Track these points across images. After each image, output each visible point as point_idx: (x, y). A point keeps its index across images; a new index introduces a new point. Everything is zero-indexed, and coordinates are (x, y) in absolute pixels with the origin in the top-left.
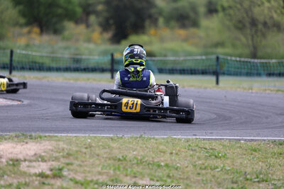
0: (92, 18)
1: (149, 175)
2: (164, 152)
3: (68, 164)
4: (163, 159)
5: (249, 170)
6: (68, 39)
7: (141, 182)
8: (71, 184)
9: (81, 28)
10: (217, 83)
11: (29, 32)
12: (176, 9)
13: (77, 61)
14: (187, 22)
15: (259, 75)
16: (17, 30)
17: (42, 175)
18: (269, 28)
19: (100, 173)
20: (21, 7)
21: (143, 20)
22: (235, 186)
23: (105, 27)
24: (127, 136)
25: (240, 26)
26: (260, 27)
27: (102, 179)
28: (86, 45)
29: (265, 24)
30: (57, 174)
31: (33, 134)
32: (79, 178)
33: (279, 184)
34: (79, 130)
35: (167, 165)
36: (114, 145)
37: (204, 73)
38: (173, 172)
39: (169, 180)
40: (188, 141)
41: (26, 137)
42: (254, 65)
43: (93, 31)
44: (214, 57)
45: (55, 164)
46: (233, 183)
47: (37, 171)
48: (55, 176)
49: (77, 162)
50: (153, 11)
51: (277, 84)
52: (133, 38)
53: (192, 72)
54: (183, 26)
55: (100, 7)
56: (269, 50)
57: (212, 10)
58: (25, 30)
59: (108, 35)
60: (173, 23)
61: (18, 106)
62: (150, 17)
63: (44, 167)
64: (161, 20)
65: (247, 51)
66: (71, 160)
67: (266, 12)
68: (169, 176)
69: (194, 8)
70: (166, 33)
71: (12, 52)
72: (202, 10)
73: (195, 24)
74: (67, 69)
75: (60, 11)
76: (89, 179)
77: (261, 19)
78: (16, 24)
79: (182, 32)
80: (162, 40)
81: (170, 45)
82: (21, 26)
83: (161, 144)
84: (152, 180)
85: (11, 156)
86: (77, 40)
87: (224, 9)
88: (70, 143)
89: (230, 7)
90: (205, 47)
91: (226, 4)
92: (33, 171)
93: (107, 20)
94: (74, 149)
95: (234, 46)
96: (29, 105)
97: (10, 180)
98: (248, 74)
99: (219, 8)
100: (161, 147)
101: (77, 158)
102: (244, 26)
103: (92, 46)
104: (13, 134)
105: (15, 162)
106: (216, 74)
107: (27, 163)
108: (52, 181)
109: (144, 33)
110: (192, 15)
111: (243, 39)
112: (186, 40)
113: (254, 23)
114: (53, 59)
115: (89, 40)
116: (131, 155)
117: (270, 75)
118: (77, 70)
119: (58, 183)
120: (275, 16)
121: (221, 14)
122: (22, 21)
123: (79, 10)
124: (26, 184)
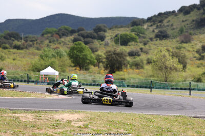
0: (101, 64)
1: (123, 128)
2: (130, 119)
3: (91, 123)
4: (129, 122)
5: (163, 127)
6: (91, 73)
7: (120, 131)
8: (92, 131)
9: (97, 68)
10: (151, 91)
11: (75, 69)
12: (135, 61)
13: (94, 81)
14: (139, 67)
15: (168, 89)
16: (71, 68)
17: (80, 127)
18: (172, 70)
19: (103, 127)
20: (72, 59)
21: (121, 66)
22: (158, 133)
23: (106, 68)
24: (114, 112)
25: (161, 69)
26: (169, 69)
27: (104, 129)
28: (98, 75)
29: (171, 68)
30: (86, 127)
31: (77, 111)
32: (95, 128)
33: (176, 133)
34: (95, 109)
35: (131, 124)
36: (109, 116)
37: (146, 87)
38: (133, 127)
39: (131, 130)
40: (139, 115)
41: (74, 111)
42: (166, 84)
43: (101, 69)
44: (150, 81)
45: (86, 123)
46: (157, 132)
47: (78, 125)
48: (85, 128)
49: (94, 122)
50: (125, 62)
51: (175, 92)
52: (117, 73)
53: (141, 87)
54: (138, 68)
55: (104, 60)
56: (172, 79)
57: (149, 62)
58: (74, 68)
59: (107, 71)
60: (133, 67)
61: (71, 99)
62: (124, 64)
63: (81, 124)
64: (128, 66)
65: (163, 79)
66: (92, 121)
67: (171, 63)
68: (131, 129)
69: (142, 61)
70: (130, 71)
71: (68, 77)
72: (145, 62)
73: (142, 68)
74: (91, 85)
75: (88, 61)
76: (99, 129)
77: (169, 66)
78: (71, 66)
79: (137, 71)
80: (129, 74)
81: (131, 76)
82: (72, 67)
83: (128, 115)
84: (124, 130)
85: (67, 119)
86: (95, 73)
87: (154, 62)
88: (92, 115)
89: (157, 61)
90: (146, 77)
91: (155, 60)
92: (76, 125)
93: (107, 65)
94: (93, 117)
95: (158, 77)
96: (75, 99)
97: (67, 129)
98: (163, 88)
99: (152, 61)
100: (129, 117)
101: (94, 121)
102: (162, 69)
103: (100, 75)
104: (68, 110)
105: (70, 122)
106: (151, 88)
107: (74, 122)
108: (84, 130)
109: (121, 71)
110: (141, 64)
111: (162, 74)
112: (138, 74)
113: (166, 68)
114: (85, 80)
115: (99, 73)
116: (116, 120)
117: (172, 89)
118: (94, 85)
119: (86, 130)
120: (175, 65)
121: (153, 64)
122: (73, 65)
123: (96, 61)
124: (74, 131)
